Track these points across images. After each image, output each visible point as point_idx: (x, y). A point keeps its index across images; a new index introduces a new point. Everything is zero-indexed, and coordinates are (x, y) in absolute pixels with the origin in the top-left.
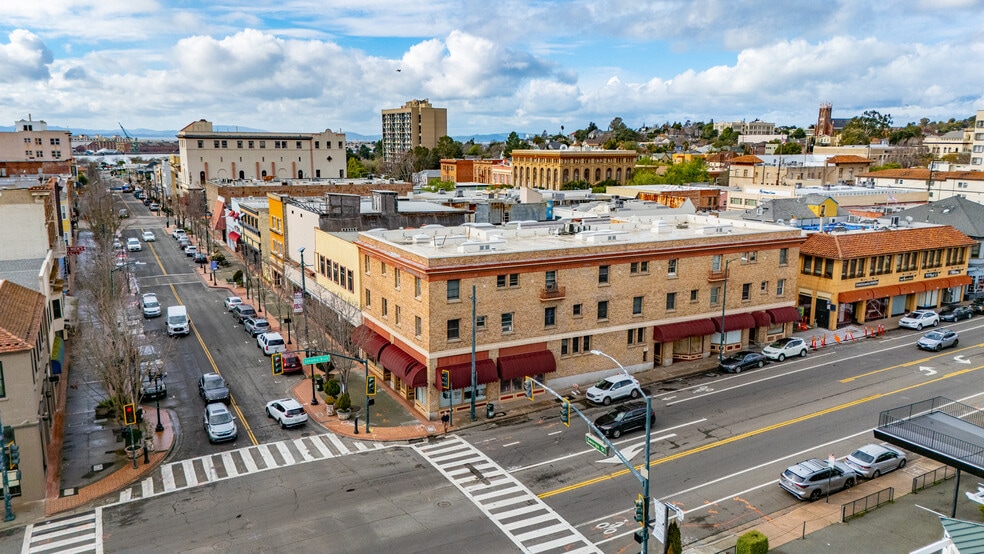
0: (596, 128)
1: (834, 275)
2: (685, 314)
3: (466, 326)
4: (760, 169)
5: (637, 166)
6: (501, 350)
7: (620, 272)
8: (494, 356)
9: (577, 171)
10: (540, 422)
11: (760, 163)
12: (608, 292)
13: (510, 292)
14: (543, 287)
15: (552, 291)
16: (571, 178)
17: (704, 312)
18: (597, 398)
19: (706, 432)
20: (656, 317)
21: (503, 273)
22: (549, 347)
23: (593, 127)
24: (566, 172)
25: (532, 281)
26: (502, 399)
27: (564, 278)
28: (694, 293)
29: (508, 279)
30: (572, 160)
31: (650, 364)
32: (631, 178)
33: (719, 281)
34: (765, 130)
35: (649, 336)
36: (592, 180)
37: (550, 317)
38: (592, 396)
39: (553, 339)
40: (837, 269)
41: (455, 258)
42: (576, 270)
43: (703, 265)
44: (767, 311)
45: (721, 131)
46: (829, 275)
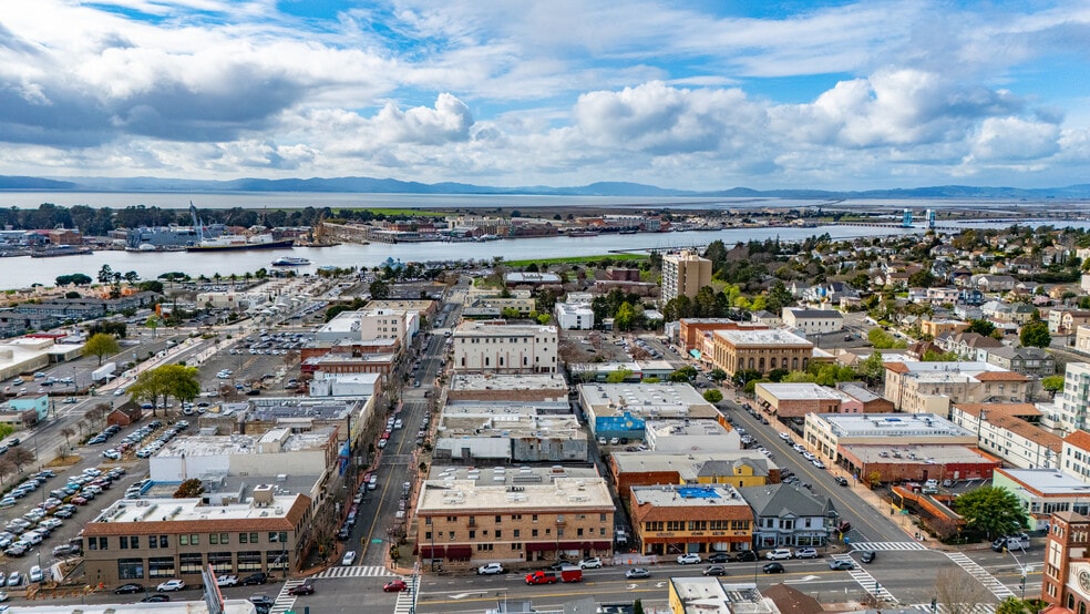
2: (542, 539)
3: (435, 535)
6: (449, 546)
7: (506, 520)
8: (446, 548)
11: (906, 372)
12: (500, 527)
13: (453, 525)
14: (468, 524)
15: (472, 524)
17: (553, 539)
20: (526, 540)
21: (450, 517)
22: (471, 547)
25: (463, 521)
27: (478, 520)
28: (548, 531)
29: (452, 520)
31: (524, 559)
33: (561, 527)
35: (523, 547)
37: (472, 535)
39: (474, 543)
40: (643, 525)
42: (484, 518)
43: (551, 518)
44: (594, 542)
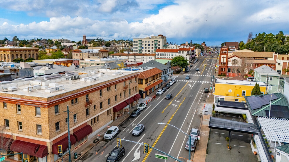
0: (7, 40)
1: (143, 83)
2: (119, 101)
3: (62, 123)
4: (81, 54)
5: (39, 53)
6: (74, 130)
7: (105, 91)
8: (72, 133)
9: (17, 55)
10: (97, 153)
11: (81, 52)
12: (102, 99)
13: (75, 106)
14: (86, 101)
15: (88, 102)
16: (15, 58)
17: (123, 100)
18: (110, 137)
19: (150, 138)
20: (113, 104)
21: (73, 99)
22: (88, 124)
23: (6, 39)
24: (13, 56)
25: (82, 100)
26: (75, 149)
28: (120, 94)
29: (75, 101)
30: (15, 51)
32: (39, 57)
33: (126, 89)
34: (68, 42)
35: (112, 111)
36: (23, 58)
37: (88, 112)
38: (108, 137)
39: (89, 120)
40: (144, 81)
41: (57, 96)
42: (94, 93)
43: (122, 85)
44: (134, 96)
45: (54, 42)
46: (142, 83)
